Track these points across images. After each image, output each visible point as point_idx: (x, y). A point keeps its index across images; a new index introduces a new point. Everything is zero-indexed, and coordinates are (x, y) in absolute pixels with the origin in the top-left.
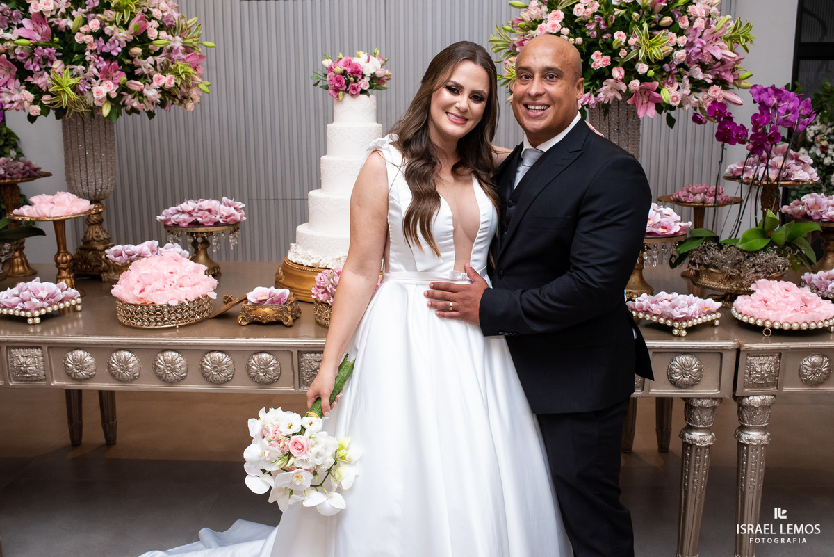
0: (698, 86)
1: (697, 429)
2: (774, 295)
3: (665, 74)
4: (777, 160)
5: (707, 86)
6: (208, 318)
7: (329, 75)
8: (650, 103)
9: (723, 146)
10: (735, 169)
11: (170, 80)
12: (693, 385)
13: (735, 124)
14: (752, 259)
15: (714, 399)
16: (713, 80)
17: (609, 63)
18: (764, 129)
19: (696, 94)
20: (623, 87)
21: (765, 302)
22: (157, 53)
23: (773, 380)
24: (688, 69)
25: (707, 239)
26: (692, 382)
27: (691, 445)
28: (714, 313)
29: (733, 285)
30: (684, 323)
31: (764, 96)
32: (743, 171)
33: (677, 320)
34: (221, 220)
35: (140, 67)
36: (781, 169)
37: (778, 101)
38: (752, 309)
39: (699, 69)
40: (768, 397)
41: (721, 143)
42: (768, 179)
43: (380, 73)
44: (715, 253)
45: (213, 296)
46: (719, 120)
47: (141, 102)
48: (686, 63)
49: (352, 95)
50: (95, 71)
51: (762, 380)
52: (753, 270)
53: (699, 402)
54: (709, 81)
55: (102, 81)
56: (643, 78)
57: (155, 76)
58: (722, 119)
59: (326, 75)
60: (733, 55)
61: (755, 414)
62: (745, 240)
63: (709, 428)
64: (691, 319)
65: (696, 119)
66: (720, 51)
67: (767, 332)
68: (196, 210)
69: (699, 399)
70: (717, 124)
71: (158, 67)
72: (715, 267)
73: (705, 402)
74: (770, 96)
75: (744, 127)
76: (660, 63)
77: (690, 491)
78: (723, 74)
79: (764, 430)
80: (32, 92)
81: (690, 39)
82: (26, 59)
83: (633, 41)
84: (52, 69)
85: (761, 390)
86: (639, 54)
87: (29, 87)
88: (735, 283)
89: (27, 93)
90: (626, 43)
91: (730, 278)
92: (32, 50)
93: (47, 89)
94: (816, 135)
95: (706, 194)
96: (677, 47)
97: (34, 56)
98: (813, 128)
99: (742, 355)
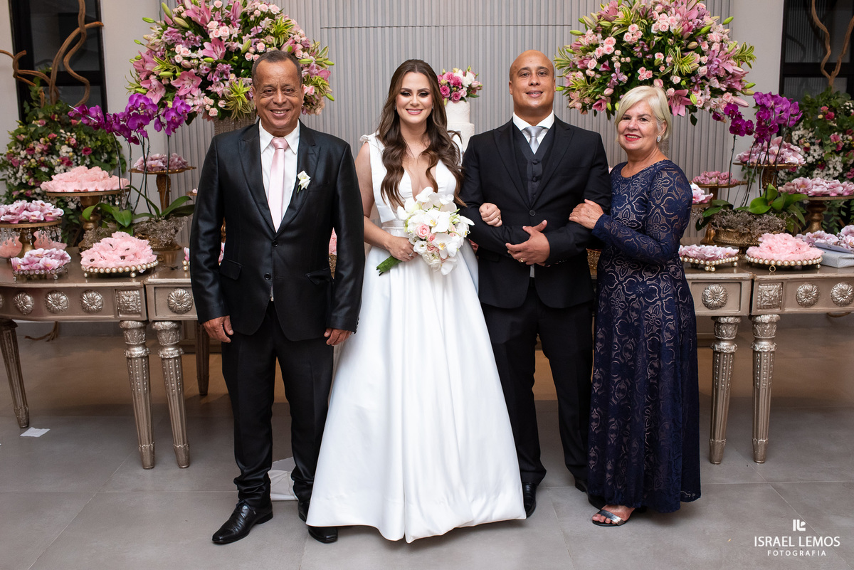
0: (716, 93)
1: (724, 341)
2: (777, 243)
3: (692, 84)
4: (775, 149)
5: (722, 93)
8: (682, 105)
9: (735, 137)
10: (742, 156)
12: (721, 307)
13: (744, 120)
14: (758, 220)
15: (736, 317)
16: (726, 88)
17: (651, 76)
18: (766, 123)
19: (714, 99)
21: (770, 248)
23: (777, 303)
24: (708, 81)
25: (725, 207)
26: (720, 304)
27: (720, 353)
28: (733, 256)
29: (745, 241)
30: (714, 262)
31: (764, 100)
32: (750, 157)
33: (709, 259)
36: (778, 155)
37: (775, 104)
38: (761, 253)
39: (716, 80)
40: (775, 316)
41: (733, 135)
42: (768, 162)
43: (475, 84)
44: (731, 216)
46: (732, 118)
48: (707, 76)
49: (454, 101)
51: (769, 302)
52: (760, 227)
53: (725, 320)
54: (724, 89)
56: (678, 87)
58: (734, 117)
60: (741, 70)
61: (765, 328)
62: (753, 206)
63: (732, 340)
64: (717, 259)
65: (717, 117)
66: (732, 67)
67: (773, 269)
69: (725, 317)
70: (731, 121)
72: (731, 228)
73: (730, 320)
74: (768, 100)
75: (751, 122)
76: (688, 75)
77: (720, 389)
78: (734, 84)
79: (772, 340)
80: (211, 98)
81: (710, 58)
82: (208, 73)
83: (669, 60)
84: (227, 80)
85: (769, 311)
86: (673, 69)
87: (209, 94)
88: (745, 239)
89: (207, 99)
90: (664, 62)
91: (742, 235)
92: (214, 66)
93: (223, 95)
94: (800, 139)
95: (719, 177)
96: (700, 64)
97: (215, 70)
98: (797, 133)
99: (755, 284)
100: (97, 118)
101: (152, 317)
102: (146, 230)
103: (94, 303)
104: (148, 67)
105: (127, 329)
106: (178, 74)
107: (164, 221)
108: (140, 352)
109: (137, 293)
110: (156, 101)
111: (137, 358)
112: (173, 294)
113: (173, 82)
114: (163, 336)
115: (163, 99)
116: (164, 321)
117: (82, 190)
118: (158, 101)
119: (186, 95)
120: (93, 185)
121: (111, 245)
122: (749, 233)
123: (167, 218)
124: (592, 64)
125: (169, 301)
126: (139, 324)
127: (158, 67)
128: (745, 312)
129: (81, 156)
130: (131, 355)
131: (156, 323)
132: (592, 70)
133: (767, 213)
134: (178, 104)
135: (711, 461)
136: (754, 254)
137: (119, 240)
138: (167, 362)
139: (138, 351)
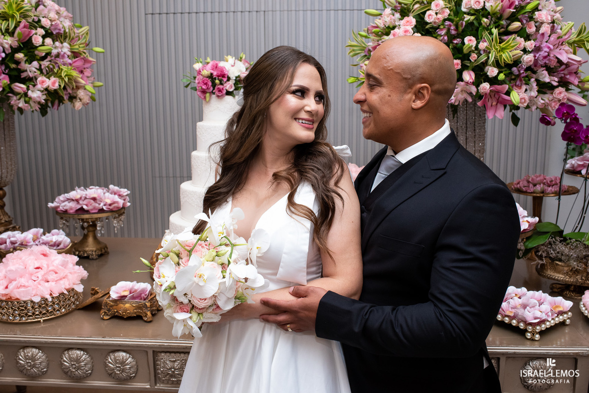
0: (544, 88)
3: (513, 77)
5: (553, 88)
6: (74, 310)
7: (198, 77)
8: (499, 104)
10: (576, 165)
11: (54, 83)
13: (582, 125)
16: (558, 82)
17: (460, 67)
19: (542, 96)
20: (473, 89)
22: (43, 58)
24: (534, 72)
25: (553, 234)
28: (566, 313)
30: (538, 328)
33: (531, 324)
34: (105, 208)
35: (25, 71)
39: (545, 72)
41: (567, 142)
44: (561, 247)
45: (80, 288)
46: (566, 122)
47: (26, 102)
48: (533, 67)
49: (218, 96)
54: (555, 84)
56: (493, 81)
57: (40, 79)
58: (569, 120)
59: (195, 78)
60: (576, 58)
64: (543, 322)
65: (544, 121)
66: (566, 55)
68: (83, 198)
70: (564, 125)
71: (44, 71)
72: (560, 260)
76: (509, 66)
78: (568, 76)
81: (538, 44)
83: (483, 45)
86: (488, 58)
90: (477, 48)
95: (545, 184)
96: (525, 51)
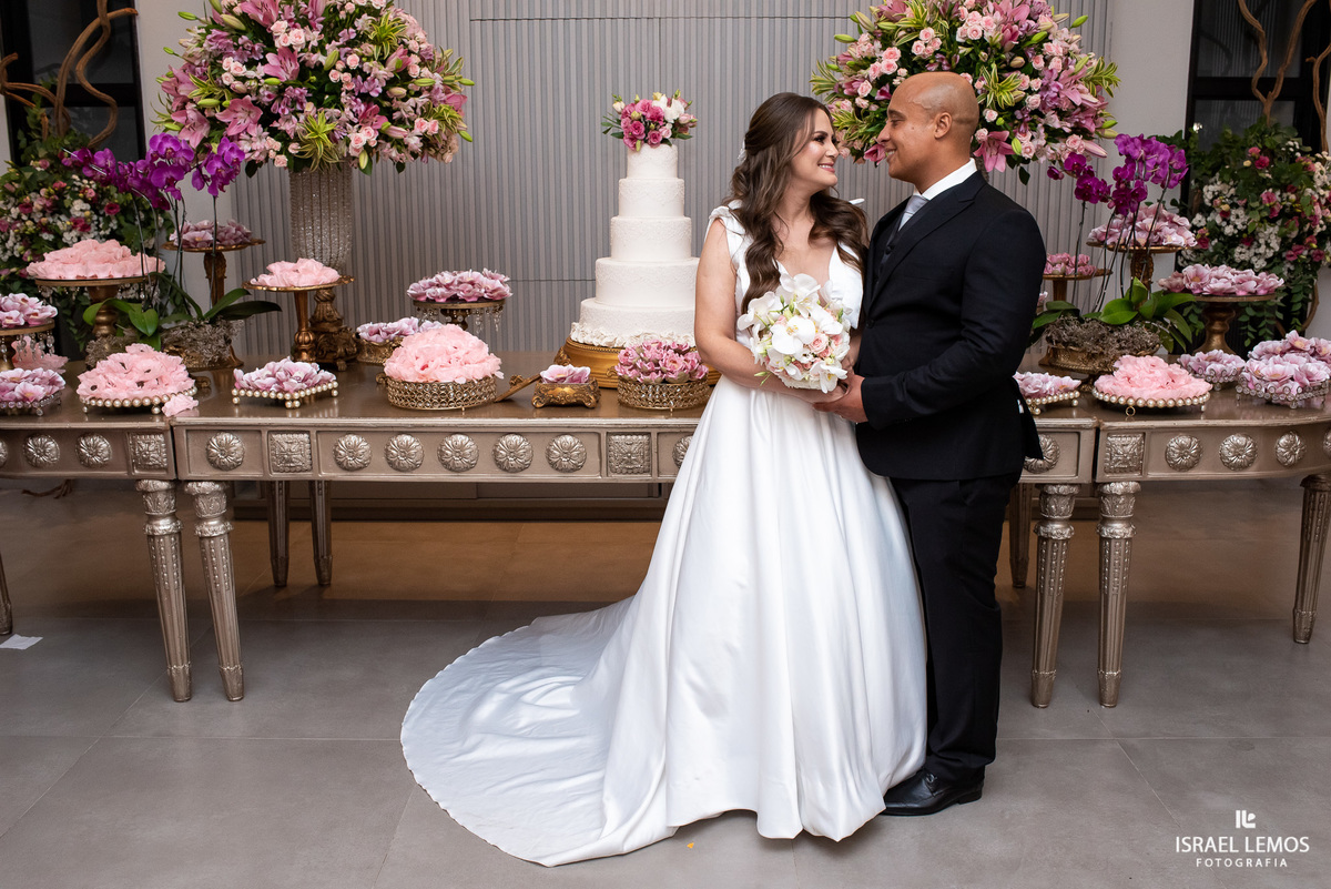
0: (1054, 135)
1: (1053, 521)
2: (1139, 371)
3: (1016, 122)
4: (1146, 222)
5: (1066, 135)
6: (495, 402)
7: (623, 121)
8: (999, 155)
9: (1084, 204)
10: (1099, 233)
11: (434, 126)
12: (1048, 469)
13: (1096, 179)
14: (1116, 334)
15: (1072, 485)
16: (1072, 128)
18: (1128, 184)
19: (1053, 145)
21: (1129, 379)
22: (418, 94)
23: (1136, 464)
24: (1043, 116)
25: (1065, 312)
26: (1046, 465)
27: (1047, 539)
28: (1072, 391)
29: (1095, 365)
30: (1038, 400)
31: (1130, 148)
32: (1108, 234)
34: (486, 296)
35: (398, 110)
36: (1151, 233)
37: (1147, 153)
38: (1114, 387)
39: (1055, 117)
40: (1132, 484)
41: (1082, 201)
42: (1136, 243)
43: (684, 119)
44: (1074, 327)
45: (500, 375)
46: (1078, 175)
47: (399, 151)
48: (1040, 110)
49: (652, 145)
50: (351, 115)
51: (1124, 463)
52: (1117, 346)
53: (1055, 489)
54: (1067, 130)
55: (360, 127)
56: (992, 127)
57: (417, 121)
58: (1081, 174)
59: (619, 122)
60: (1095, 100)
61: (1118, 503)
62: (1108, 312)
63: (1066, 520)
64: (1046, 395)
65: (1052, 174)
66: (1082, 96)
67: (1131, 411)
68: (456, 283)
69: (1055, 485)
70: (1076, 179)
71: (418, 110)
72: (1075, 345)
73: (1062, 489)
74: (1136, 148)
75: (1106, 183)
76: (1011, 109)
77: (1047, 593)
78: (1083, 122)
79: (1128, 521)
80: (278, 140)
81: (1046, 82)
82: (273, 102)
83: (980, 84)
84: (302, 112)
85: (1124, 476)
86: (987, 99)
87: (274, 133)
88: (1097, 363)
89: (272, 141)
91: (1092, 357)
92: (281, 91)
93: (296, 135)
94: (1215, 197)
95: (1067, 264)
96: (1030, 91)
97: (283, 97)
98: (1211, 188)
99: (1102, 435)
100: (105, 168)
101: (184, 476)
102: (180, 340)
103: (97, 452)
104: (183, 90)
105: (146, 493)
106: (227, 103)
107: (209, 327)
108: (166, 528)
109: (160, 438)
110: (194, 143)
111: (162, 536)
112: (214, 441)
113: (219, 115)
114: (202, 503)
115: (205, 140)
116: (201, 481)
117: (89, 275)
118: (198, 143)
119: (239, 134)
120: (104, 270)
121: (123, 365)
122: (1102, 353)
123: (213, 322)
124: (865, 88)
125: (208, 452)
126: (164, 485)
127: (197, 91)
128: (1085, 478)
129: (103, 215)
130: (153, 531)
131: (190, 484)
132: (865, 98)
133: (1131, 323)
134: (226, 149)
135: (1034, 704)
136: (1106, 387)
137: (135, 356)
138: (207, 543)
139: (164, 525)
